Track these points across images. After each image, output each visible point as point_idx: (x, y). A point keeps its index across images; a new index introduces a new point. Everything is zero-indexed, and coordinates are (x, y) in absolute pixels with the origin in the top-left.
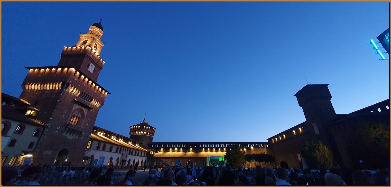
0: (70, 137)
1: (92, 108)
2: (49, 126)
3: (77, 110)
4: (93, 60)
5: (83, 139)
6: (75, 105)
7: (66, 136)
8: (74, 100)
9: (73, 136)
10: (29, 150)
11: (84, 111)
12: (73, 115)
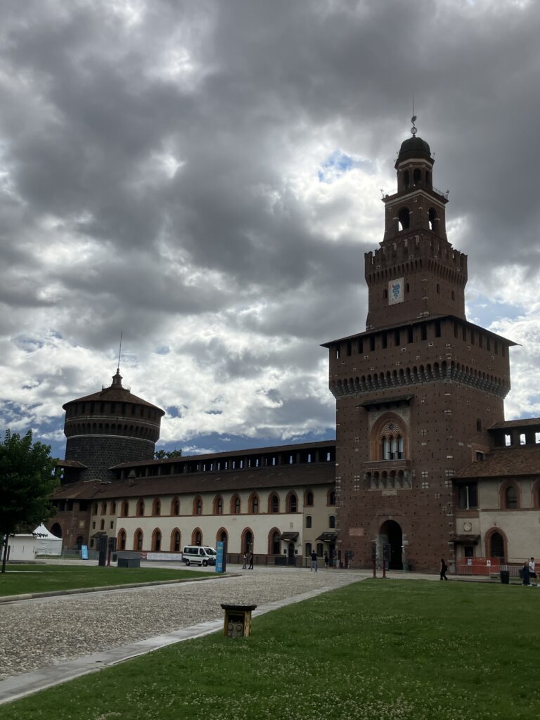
0: (389, 491)
1: (413, 397)
2: (340, 481)
3: (385, 421)
4: (388, 270)
5: (427, 487)
6: (370, 415)
7: (378, 490)
8: (363, 406)
9: (396, 487)
10: (332, 530)
11: (401, 415)
12: (381, 438)
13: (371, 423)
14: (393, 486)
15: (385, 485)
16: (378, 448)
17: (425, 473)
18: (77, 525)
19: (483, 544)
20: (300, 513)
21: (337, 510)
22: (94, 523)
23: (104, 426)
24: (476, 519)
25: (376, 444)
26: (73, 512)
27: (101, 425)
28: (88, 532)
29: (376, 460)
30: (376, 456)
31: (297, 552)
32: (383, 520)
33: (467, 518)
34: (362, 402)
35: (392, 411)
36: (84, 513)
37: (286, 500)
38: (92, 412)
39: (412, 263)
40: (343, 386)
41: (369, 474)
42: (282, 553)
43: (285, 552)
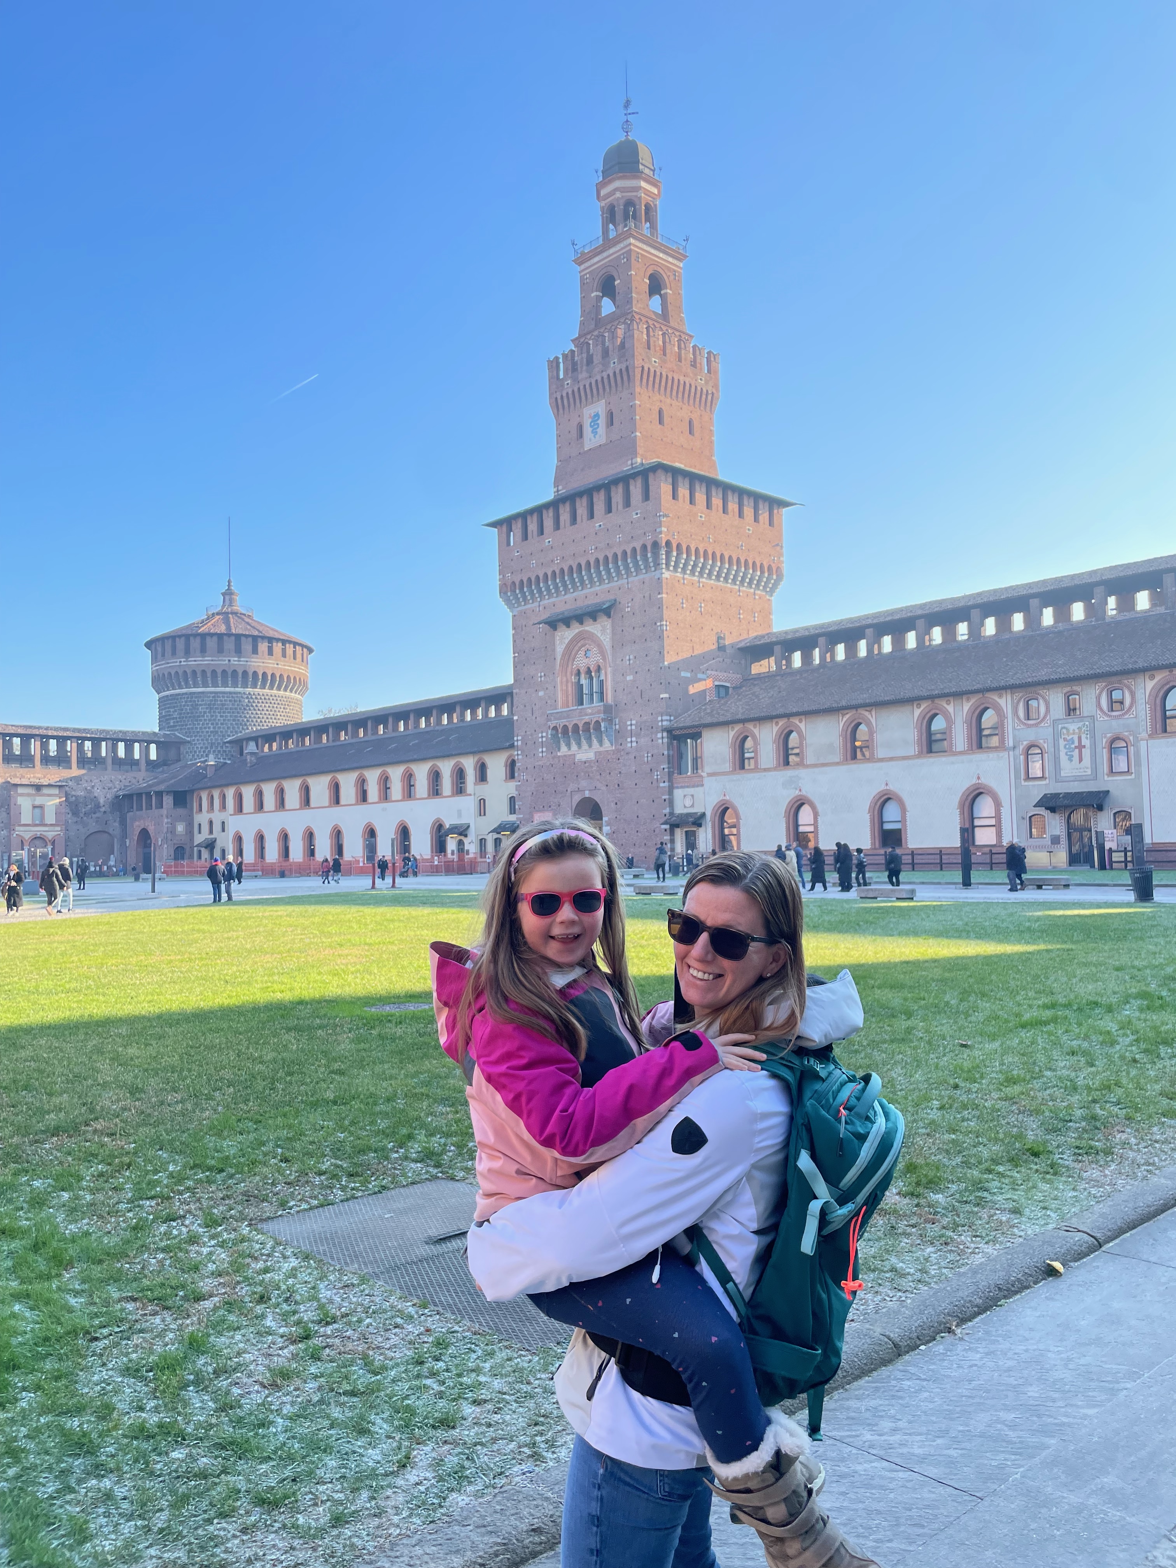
0: (585, 753)
1: (613, 604)
2: (520, 743)
3: (579, 644)
4: (582, 388)
5: (634, 744)
6: (558, 634)
7: (570, 753)
8: (545, 623)
9: (594, 747)
10: (513, 818)
11: (599, 635)
12: (575, 671)
13: (560, 649)
14: (590, 746)
15: (579, 745)
16: (570, 689)
17: (632, 724)
18: (173, 831)
19: (709, 825)
20: (470, 795)
21: (518, 788)
22: (200, 825)
23: (209, 675)
24: (700, 789)
25: (567, 682)
26: (164, 811)
27: (204, 672)
28: (192, 839)
29: (568, 707)
30: (568, 701)
31: (468, 852)
32: (577, 798)
33: (688, 787)
34: (545, 616)
35: (587, 628)
36: (180, 811)
37: (452, 776)
38: (187, 653)
39: (615, 373)
40: (518, 591)
41: (555, 728)
42: (449, 856)
43: (453, 853)
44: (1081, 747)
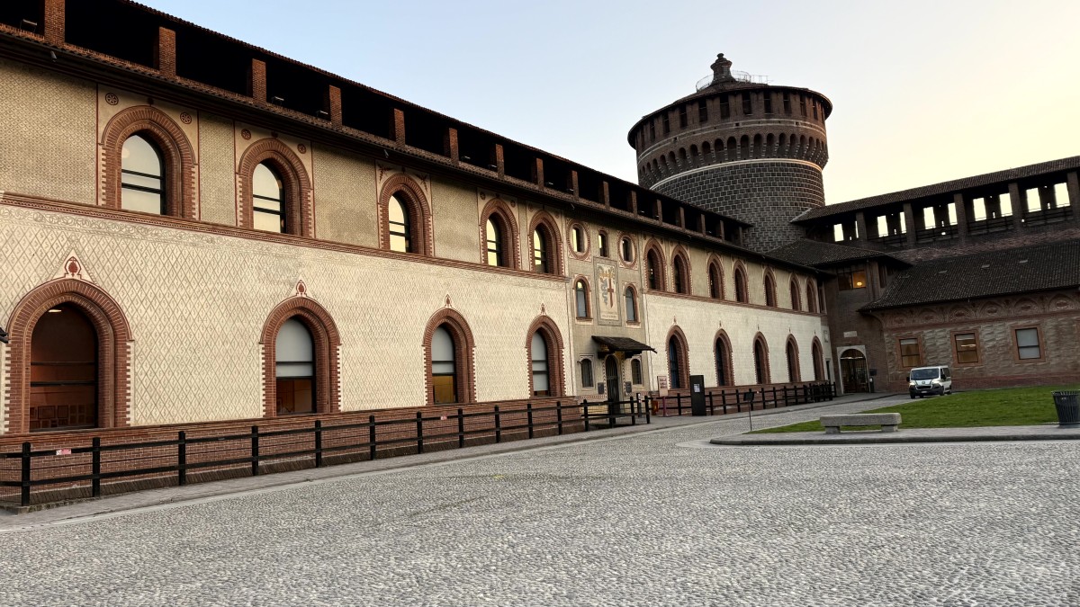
44: (611, 290)
